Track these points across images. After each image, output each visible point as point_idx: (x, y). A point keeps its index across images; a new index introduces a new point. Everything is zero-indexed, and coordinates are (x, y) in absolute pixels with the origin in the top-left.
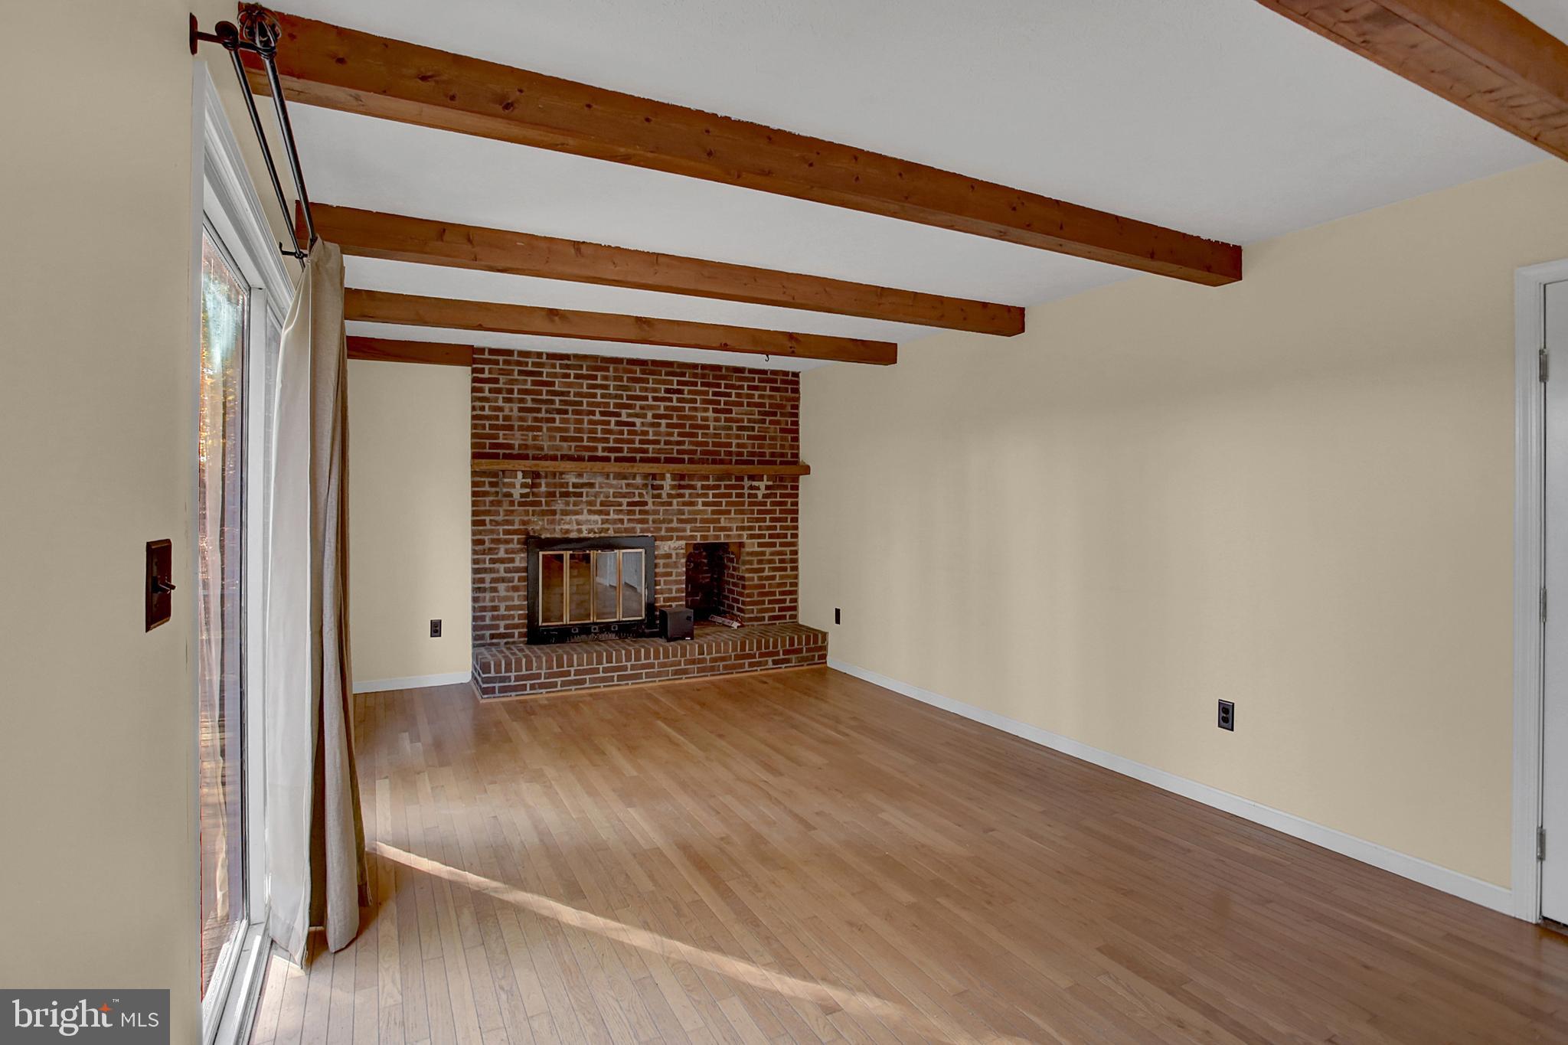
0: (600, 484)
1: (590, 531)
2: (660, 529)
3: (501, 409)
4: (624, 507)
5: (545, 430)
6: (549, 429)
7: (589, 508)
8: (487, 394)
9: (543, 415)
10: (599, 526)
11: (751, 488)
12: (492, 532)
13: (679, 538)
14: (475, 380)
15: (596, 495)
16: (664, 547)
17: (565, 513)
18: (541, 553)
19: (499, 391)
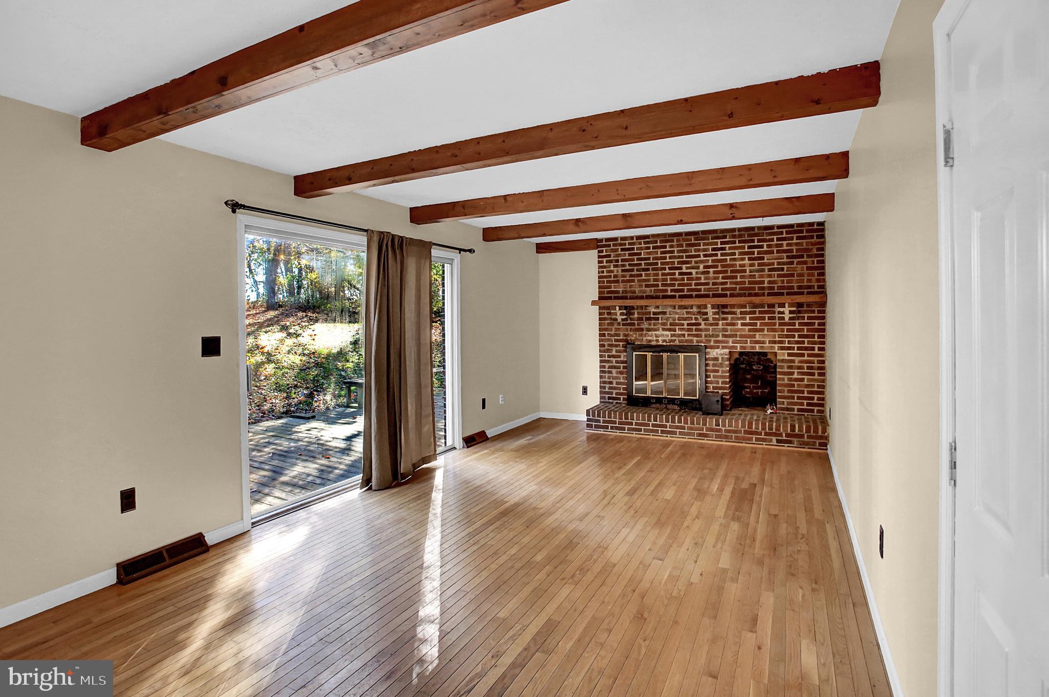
0: (669, 312)
1: (664, 341)
2: (710, 341)
3: (612, 271)
4: (686, 327)
5: (636, 281)
6: (639, 281)
7: (663, 327)
8: (605, 264)
9: (635, 273)
10: (669, 338)
11: (780, 313)
12: (609, 340)
13: (723, 348)
14: (599, 257)
15: (667, 319)
16: (713, 353)
17: (648, 330)
18: (634, 353)
19: (610, 261)
